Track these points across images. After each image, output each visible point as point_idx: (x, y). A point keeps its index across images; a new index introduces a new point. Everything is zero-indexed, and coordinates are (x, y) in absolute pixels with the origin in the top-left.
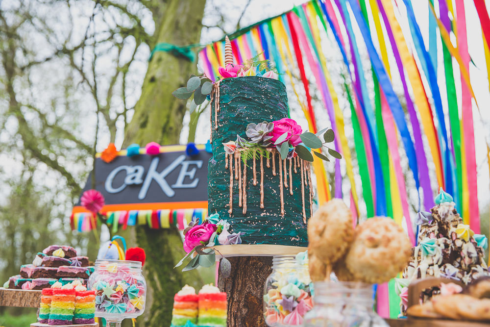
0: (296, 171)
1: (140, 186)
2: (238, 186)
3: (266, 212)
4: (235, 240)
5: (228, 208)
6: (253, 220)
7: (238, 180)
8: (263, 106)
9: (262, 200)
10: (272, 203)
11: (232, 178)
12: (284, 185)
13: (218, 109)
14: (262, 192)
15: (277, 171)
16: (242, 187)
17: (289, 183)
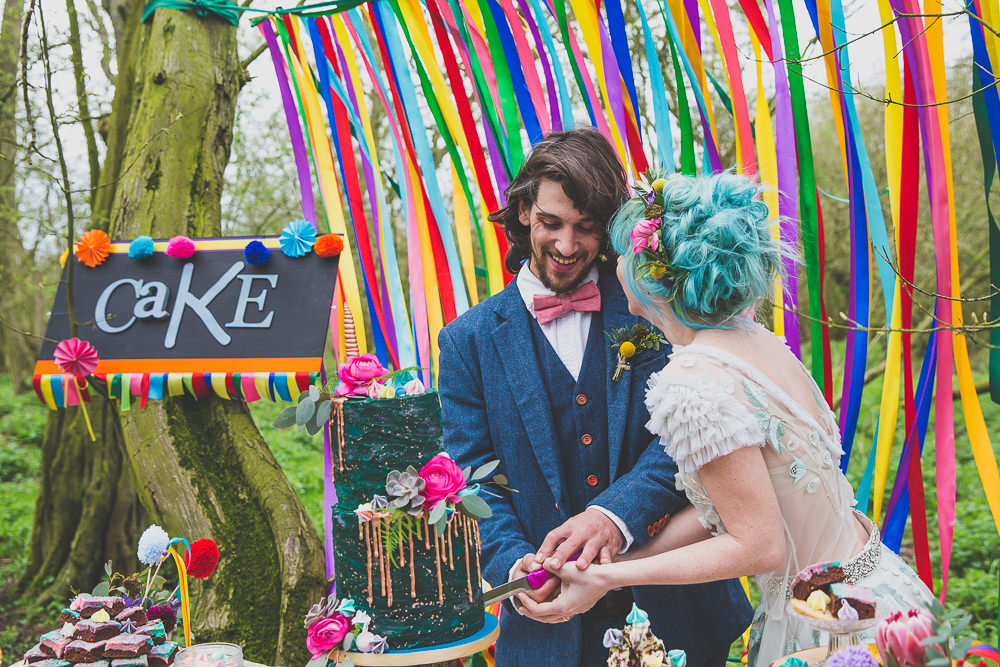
0: (457, 534)
1: (166, 320)
2: (379, 567)
3: (419, 602)
4: (380, 648)
5: (367, 595)
6: (401, 614)
7: (379, 558)
8: (408, 442)
9: (413, 587)
10: (427, 589)
11: (369, 554)
12: (441, 560)
13: (343, 443)
14: (412, 575)
15: (432, 542)
16: (385, 569)
17: (447, 556)
